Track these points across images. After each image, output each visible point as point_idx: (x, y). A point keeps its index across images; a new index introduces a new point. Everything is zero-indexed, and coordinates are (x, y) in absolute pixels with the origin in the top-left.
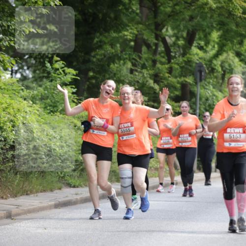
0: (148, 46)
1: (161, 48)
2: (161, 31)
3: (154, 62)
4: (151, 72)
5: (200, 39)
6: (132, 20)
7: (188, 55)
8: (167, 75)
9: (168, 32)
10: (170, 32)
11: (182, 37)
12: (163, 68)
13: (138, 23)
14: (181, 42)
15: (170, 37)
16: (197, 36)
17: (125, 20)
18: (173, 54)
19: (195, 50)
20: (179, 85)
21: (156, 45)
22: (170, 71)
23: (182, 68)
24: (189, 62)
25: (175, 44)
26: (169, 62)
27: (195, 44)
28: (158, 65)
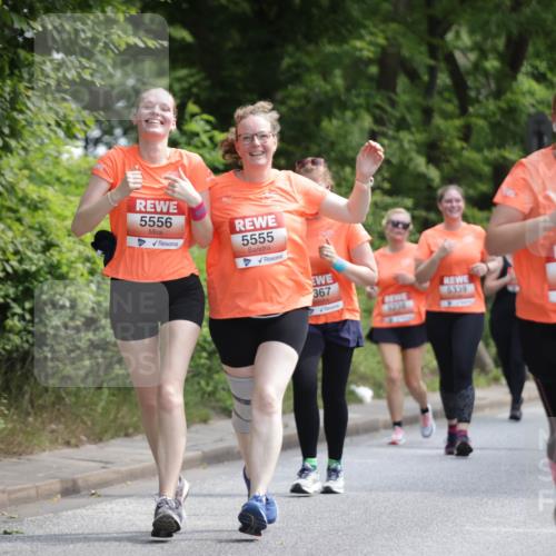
0: (413, 75)
1: (444, 79)
2: (442, 36)
3: (428, 113)
4: (420, 137)
5: (538, 55)
6: (373, 12)
7: (509, 95)
8: (458, 144)
9: (461, 40)
10: (466, 39)
11: (495, 49)
12: (448, 126)
13: (387, 19)
14: (492, 64)
15: (465, 51)
16: (531, 49)
17: (355, 11)
18: (473, 94)
19: (525, 82)
20: (487, 170)
21: (432, 71)
22: (466, 134)
23: (494, 126)
24: (511, 111)
25: (477, 67)
26: (463, 111)
27: (526, 67)
28: (438, 121)
